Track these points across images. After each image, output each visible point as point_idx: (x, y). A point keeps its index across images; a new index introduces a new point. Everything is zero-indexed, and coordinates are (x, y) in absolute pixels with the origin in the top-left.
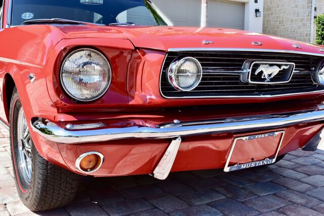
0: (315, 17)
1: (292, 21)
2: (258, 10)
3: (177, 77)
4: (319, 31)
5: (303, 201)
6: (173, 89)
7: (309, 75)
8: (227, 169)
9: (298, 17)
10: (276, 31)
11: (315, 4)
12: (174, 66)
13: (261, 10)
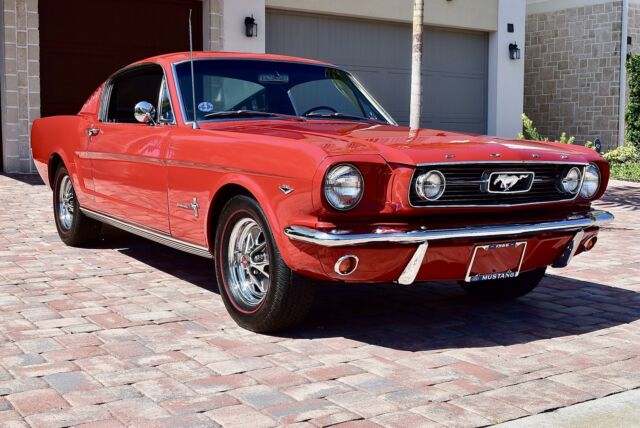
0: (628, 57)
1: (583, 64)
2: (516, 46)
3: (424, 188)
4: (634, 86)
5: (554, 326)
6: (419, 198)
7: (553, 183)
8: (468, 279)
9: (595, 55)
10: (554, 83)
11: (629, 31)
12: (421, 179)
13: (521, 46)
